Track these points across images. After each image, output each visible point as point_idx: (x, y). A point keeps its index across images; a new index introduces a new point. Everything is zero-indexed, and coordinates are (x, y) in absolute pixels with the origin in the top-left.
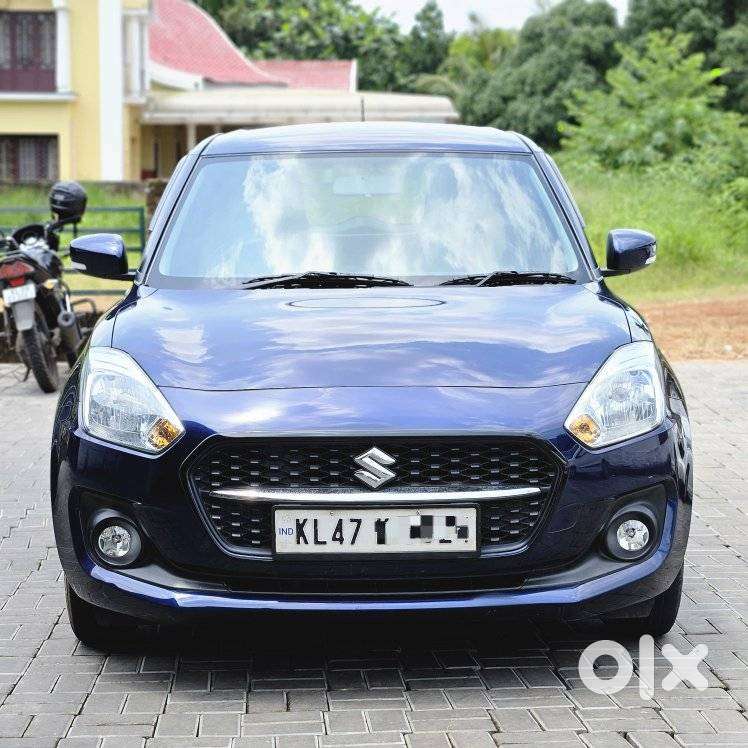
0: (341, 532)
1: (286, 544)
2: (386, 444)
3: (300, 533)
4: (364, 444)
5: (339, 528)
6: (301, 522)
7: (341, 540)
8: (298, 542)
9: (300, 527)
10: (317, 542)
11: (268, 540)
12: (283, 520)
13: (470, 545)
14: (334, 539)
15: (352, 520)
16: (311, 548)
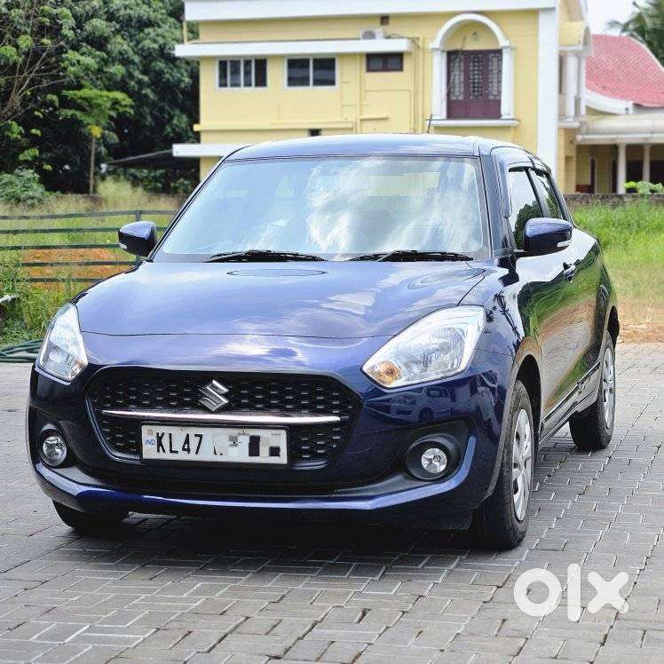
0: (188, 444)
1: (150, 452)
2: (224, 377)
3: (160, 444)
4: (206, 377)
5: (187, 441)
6: (160, 435)
7: (188, 450)
8: (158, 451)
9: (159, 439)
10: (171, 451)
11: (137, 448)
12: (148, 434)
13: (283, 459)
14: (184, 449)
15: (196, 435)
16: (167, 456)
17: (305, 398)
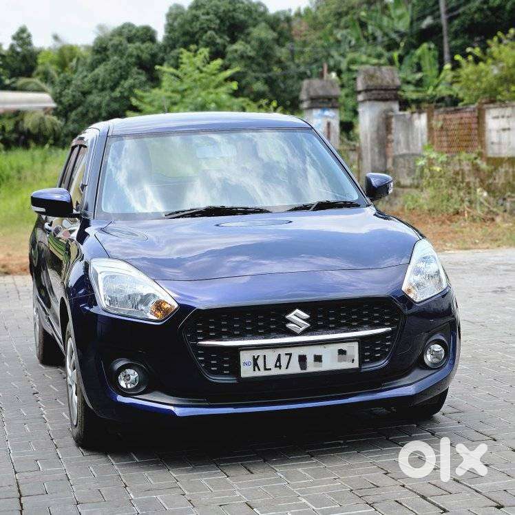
0: (280, 362)
1: (247, 372)
2: (303, 306)
3: (255, 364)
4: (291, 307)
5: (279, 359)
6: (256, 357)
7: (280, 367)
8: (254, 370)
9: (255, 360)
10: (266, 369)
12: (245, 357)
13: (356, 365)
14: (276, 366)
15: (286, 354)
16: (263, 373)
17: (365, 316)
